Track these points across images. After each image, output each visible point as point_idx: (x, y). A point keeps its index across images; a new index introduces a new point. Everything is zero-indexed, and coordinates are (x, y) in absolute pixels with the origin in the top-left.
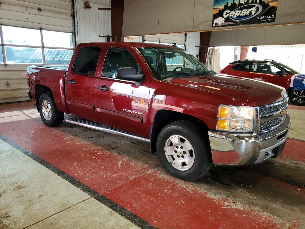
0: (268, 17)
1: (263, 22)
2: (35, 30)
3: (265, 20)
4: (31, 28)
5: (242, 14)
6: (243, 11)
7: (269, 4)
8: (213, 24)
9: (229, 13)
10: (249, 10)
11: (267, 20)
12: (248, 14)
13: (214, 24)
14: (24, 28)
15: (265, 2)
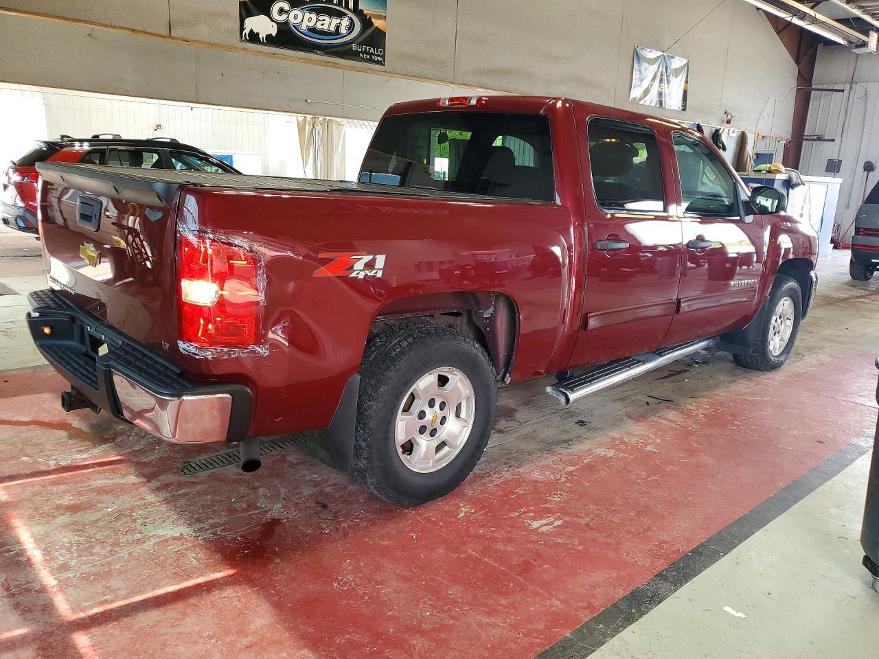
0: (372, 51)
1: (363, 60)
3: (368, 57)
5: (319, 26)
6: (321, 18)
7: (373, 20)
8: (242, 29)
9: (287, 12)
10: (335, 21)
11: (371, 57)
12: (332, 29)
13: (247, 31)
15: (365, 12)
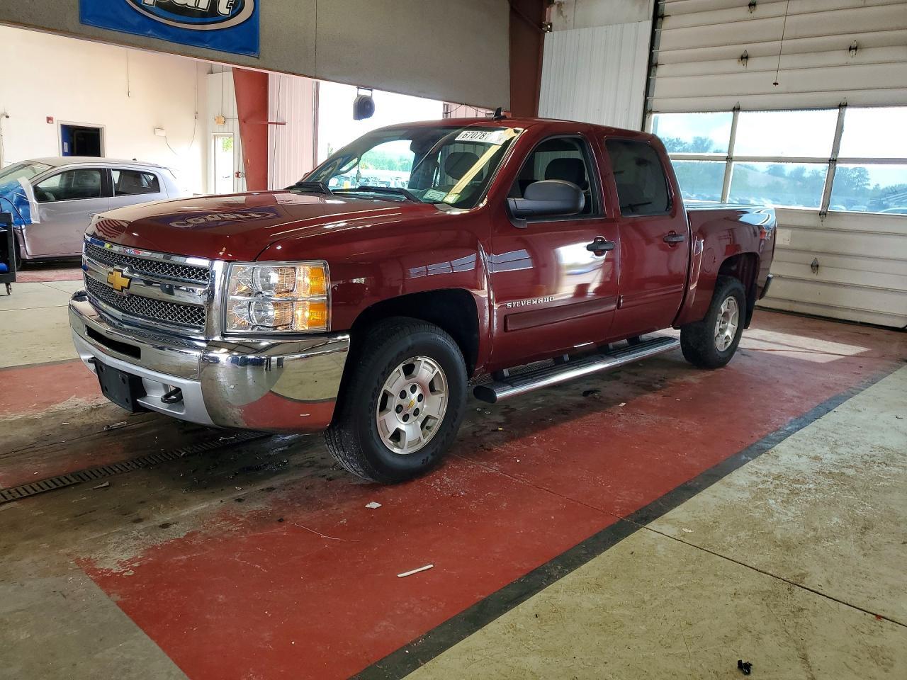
2: (826, 111)
4: (812, 109)
14: (791, 110)
